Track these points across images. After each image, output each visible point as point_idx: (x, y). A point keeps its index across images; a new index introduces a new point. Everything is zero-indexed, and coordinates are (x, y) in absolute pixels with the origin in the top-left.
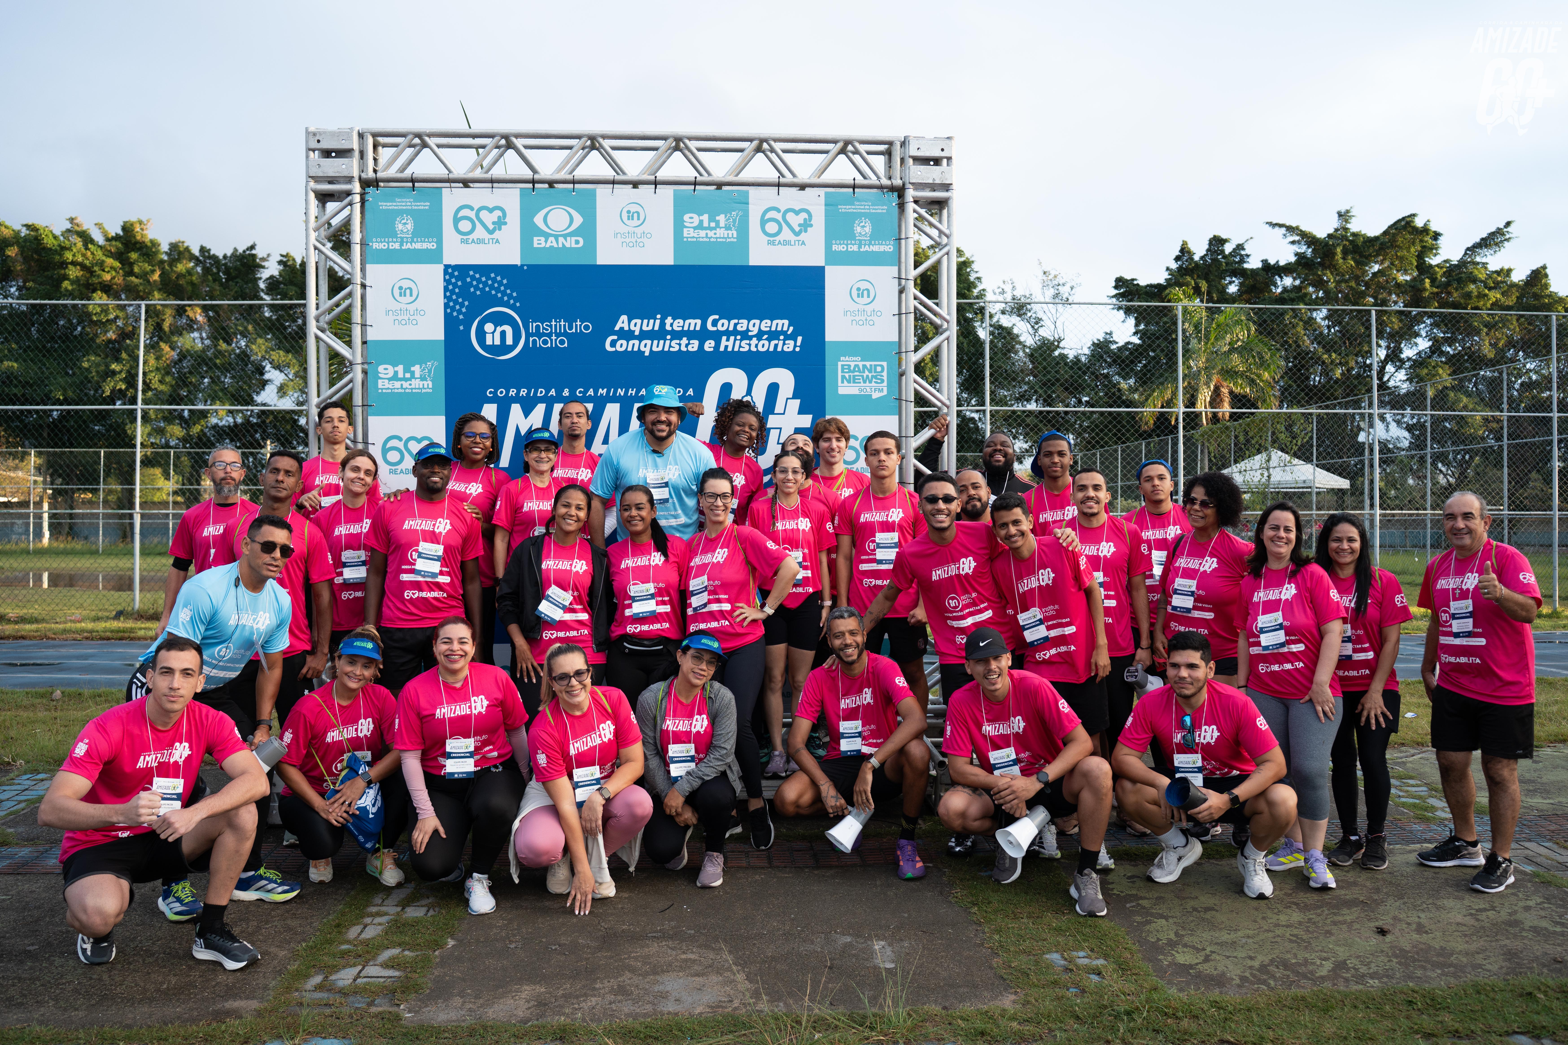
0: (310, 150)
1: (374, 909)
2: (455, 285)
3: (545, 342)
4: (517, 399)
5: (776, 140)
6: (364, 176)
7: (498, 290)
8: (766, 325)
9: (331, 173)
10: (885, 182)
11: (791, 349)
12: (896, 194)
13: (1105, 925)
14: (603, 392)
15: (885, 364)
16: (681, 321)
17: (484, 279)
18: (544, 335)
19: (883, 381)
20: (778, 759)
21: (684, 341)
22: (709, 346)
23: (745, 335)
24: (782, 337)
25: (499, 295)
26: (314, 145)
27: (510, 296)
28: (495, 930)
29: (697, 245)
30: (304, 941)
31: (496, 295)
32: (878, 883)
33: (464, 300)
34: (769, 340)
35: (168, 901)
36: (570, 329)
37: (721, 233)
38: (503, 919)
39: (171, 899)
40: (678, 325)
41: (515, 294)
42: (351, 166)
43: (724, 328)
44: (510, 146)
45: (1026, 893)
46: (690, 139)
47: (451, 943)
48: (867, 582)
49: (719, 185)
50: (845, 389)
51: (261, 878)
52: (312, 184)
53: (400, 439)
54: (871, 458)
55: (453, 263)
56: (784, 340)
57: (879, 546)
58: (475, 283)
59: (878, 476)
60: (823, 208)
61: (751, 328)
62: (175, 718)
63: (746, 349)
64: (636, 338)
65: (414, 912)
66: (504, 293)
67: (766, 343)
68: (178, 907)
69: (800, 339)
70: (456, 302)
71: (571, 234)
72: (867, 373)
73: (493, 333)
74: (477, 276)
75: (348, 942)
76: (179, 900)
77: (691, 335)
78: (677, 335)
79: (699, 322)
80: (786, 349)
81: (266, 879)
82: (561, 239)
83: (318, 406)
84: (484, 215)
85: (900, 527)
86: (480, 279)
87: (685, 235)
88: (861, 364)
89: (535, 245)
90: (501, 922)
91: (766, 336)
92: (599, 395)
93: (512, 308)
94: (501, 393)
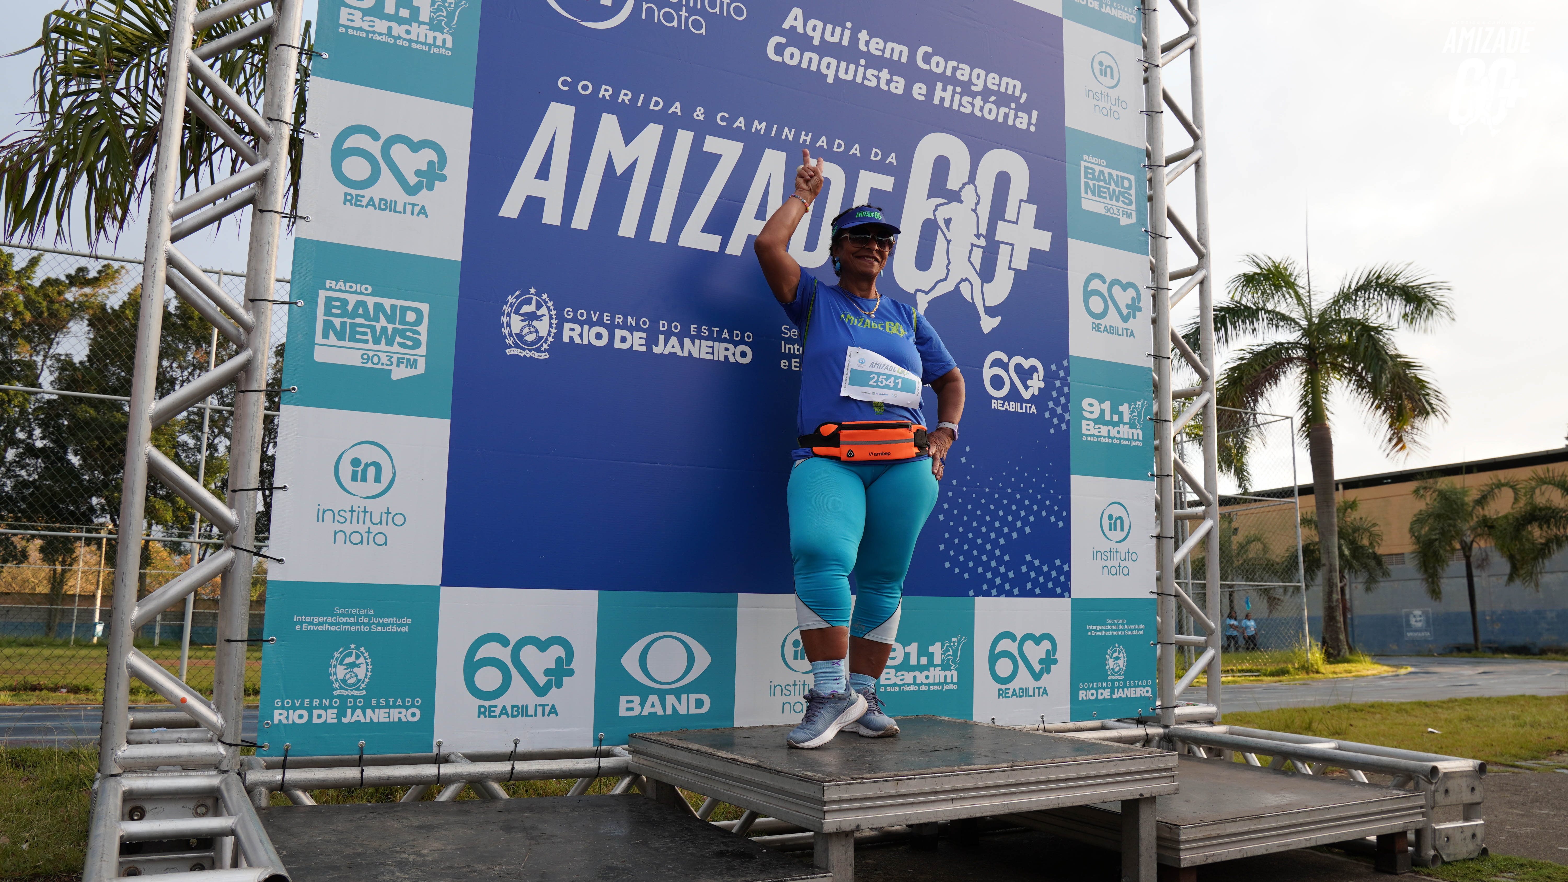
8: (993, 80)
11: (1024, 126)
14: (759, 126)
15: (1132, 178)
16: (881, 41)
19: (1131, 202)
21: (885, 74)
22: (919, 91)
23: (967, 88)
24: (1013, 105)
34: (997, 104)
40: (876, 45)
43: (940, 70)
50: (1090, 204)
53: (374, 135)
56: (1017, 110)
61: (974, 79)
63: (968, 110)
64: (813, 49)
67: (994, 108)
69: (1035, 114)
72: (1113, 185)
77: (894, 67)
78: (875, 61)
79: (905, 49)
80: (1018, 124)
88: (1106, 171)
91: (993, 99)
92: (753, 130)
94: (585, 87)
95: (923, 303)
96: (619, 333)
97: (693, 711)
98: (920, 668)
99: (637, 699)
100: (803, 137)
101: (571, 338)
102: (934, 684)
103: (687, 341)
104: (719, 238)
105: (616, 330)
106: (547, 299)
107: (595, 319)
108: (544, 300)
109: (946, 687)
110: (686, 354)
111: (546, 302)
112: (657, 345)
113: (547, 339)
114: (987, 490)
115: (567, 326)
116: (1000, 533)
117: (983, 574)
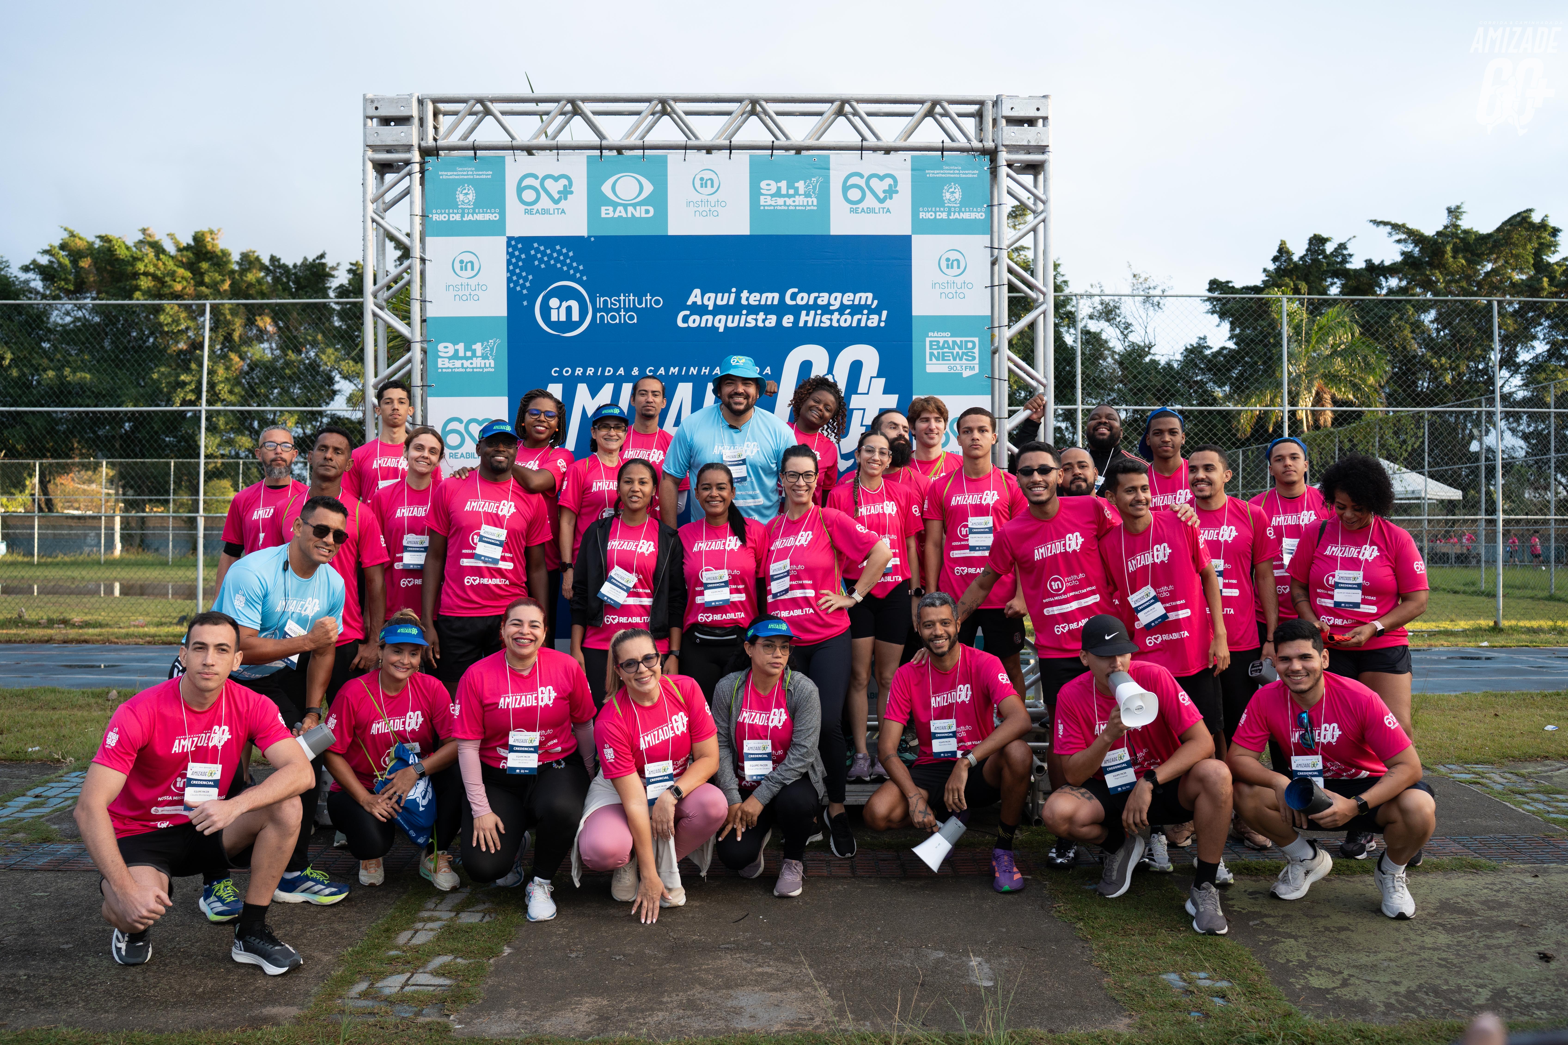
0: (368, 117)
1: (426, 914)
2: (518, 258)
3: (613, 318)
4: (583, 379)
5: (859, 101)
6: (423, 144)
7: (563, 263)
8: (848, 298)
9: (389, 142)
10: (976, 144)
11: (875, 324)
12: (987, 157)
13: (1227, 943)
14: (674, 370)
15: (976, 340)
16: (758, 295)
17: (548, 251)
18: (612, 310)
19: (974, 358)
20: (861, 762)
21: (761, 316)
22: (788, 321)
23: (826, 310)
24: (865, 312)
25: (565, 268)
26: (371, 112)
27: (576, 270)
28: (554, 938)
29: (774, 214)
30: (351, 945)
31: (561, 268)
32: (972, 895)
33: (528, 274)
34: (852, 314)
35: (209, 901)
36: (640, 303)
37: (800, 200)
38: (564, 927)
39: (212, 899)
40: (754, 299)
42: (410, 134)
43: (804, 302)
44: (576, 112)
45: (1137, 908)
46: (767, 101)
47: (507, 951)
48: (958, 570)
49: (799, 150)
50: (934, 367)
51: (307, 878)
52: (370, 153)
53: (461, 421)
54: (964, 437)
55: (516, 235)
56: (868, 315)
57: (972, 531)
58: (539, 256)
59: (971, 456)
60: (910, 172)
61: (832, 301)
62: (212, 698)
63: (828, 324)
64: (709, 313)
65: (469, 918)
66: (570, 267)
67: (849, 318)
68: (219, 907)
69: (885, 313)
70: (519, 276)
71: (641, 204)
72: (957, 349)
73: (558, 308)
74: (542, 248)
75: (397, 948)
76: (220, 899)
77: (768, 309)
78: (753, 310)
79: (776, 295)
80: (870, 324)
81: (313, 880)
82: (630, 209)
83: (375, 387)
84: (549, 183)
85: (995, 511)
86: (544, 251)
87: (762, 203)
88: (950, 340)
89: (603, 215)
90: (561, 931)
91: (848, 311)
92: (670, 374)
93: (579, 281)
94: (567, 372)
100: (703, 370)
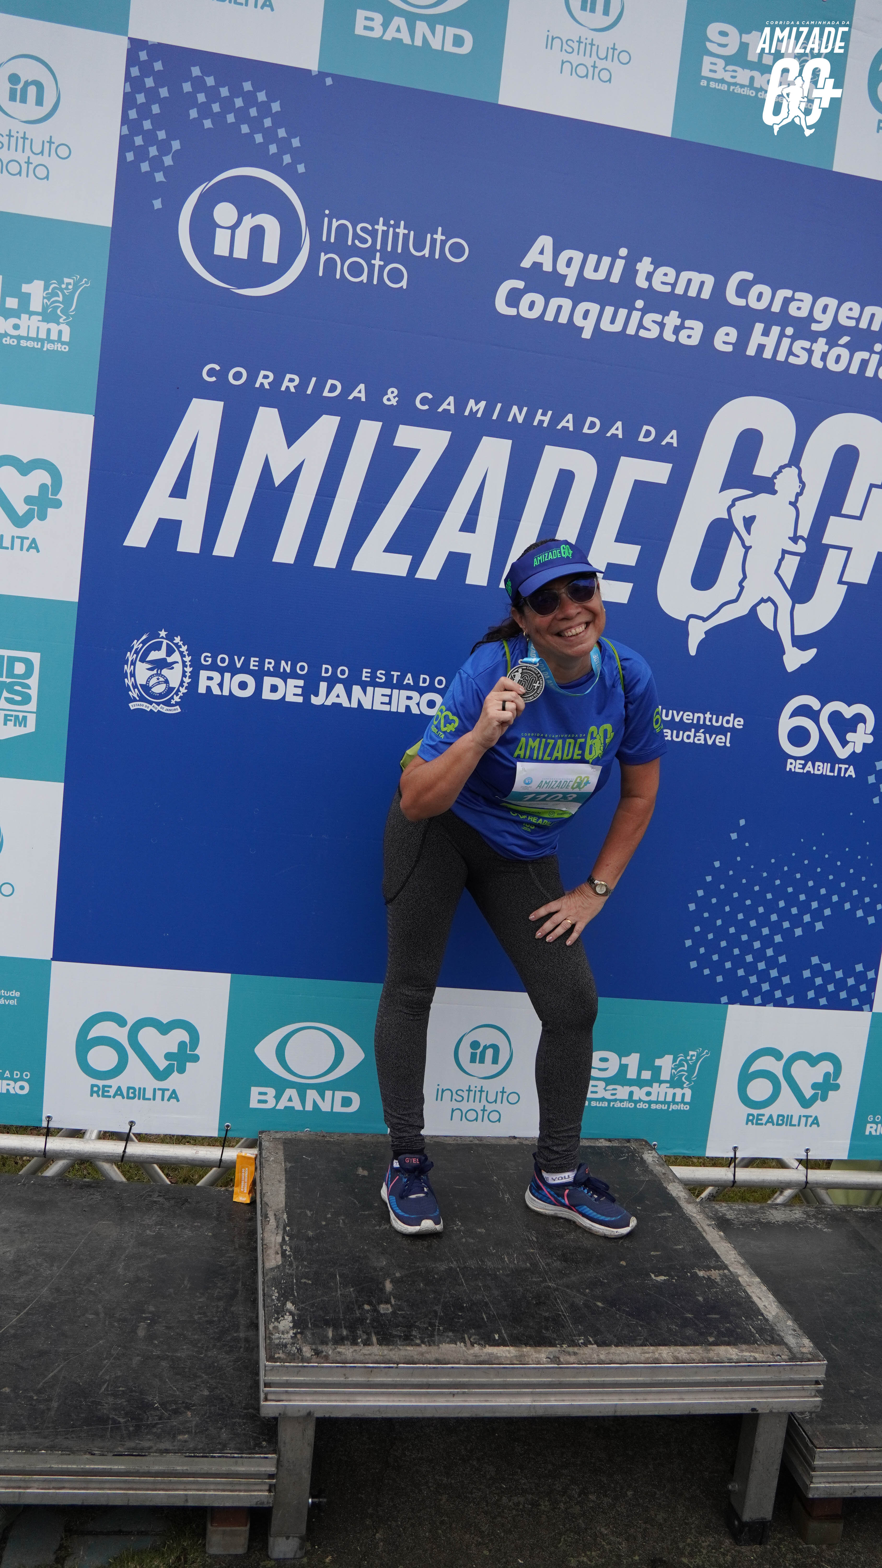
2: (151, 95)
3: (356, 270)
4: (273, 397)
7: (256, 124)
8: (849, 312)
14: (476, 407)
16: (672, 272)
17: (225, 90)
18: (355, 251)
21: (673, 319)
22: (725, 338)
23: (803, 329)
24: (878, 347)
25: (259, 138)
27: (284, 146)
29: (726, 100)
31: (250, 136)
33: (170, 137)
34: (852, 348)
36: (419, 245)
40: (663, 278)
41: (296, 142)
43: (762, 305)
55: (153, 39)
58: (201, 98)
61: (817, 313)
63: (801, 360)
64: (565, 292)
66: (270, 136)
67: (845, 353)
70: (151, 140)
71: (446, 19)
73: (233, 228)
74: (210, 80)
77: (688, 307)
78: (658, 302)
79: (709, 280)
82: (421, 27)
86: (214, 89)
87: (705, 71)
89: (359, 30)
91: (845, 340)
92: (467, 413)
93: (287, 174)
94: (238, 376)
95: (696, 634)
96: (268, 681)
97: (338, 1108)
98: (639, 1082)
99: (271, 1092)
100: (539, 417)
101: (209, 688)
102: (657, 1102)
103: (357, 690)
104: (407, 559)
105: (265, 678)
106: (181, 643)
107: (239, 666)
108: (176, 645)
109: (673, 1107)
110: (354, 705)
111: (179, 647)
112: (317, 695)
113: (178, 690)
114: (765, 874)
115: (204, 674)
116: (776, 928)
117: (745, 979)
